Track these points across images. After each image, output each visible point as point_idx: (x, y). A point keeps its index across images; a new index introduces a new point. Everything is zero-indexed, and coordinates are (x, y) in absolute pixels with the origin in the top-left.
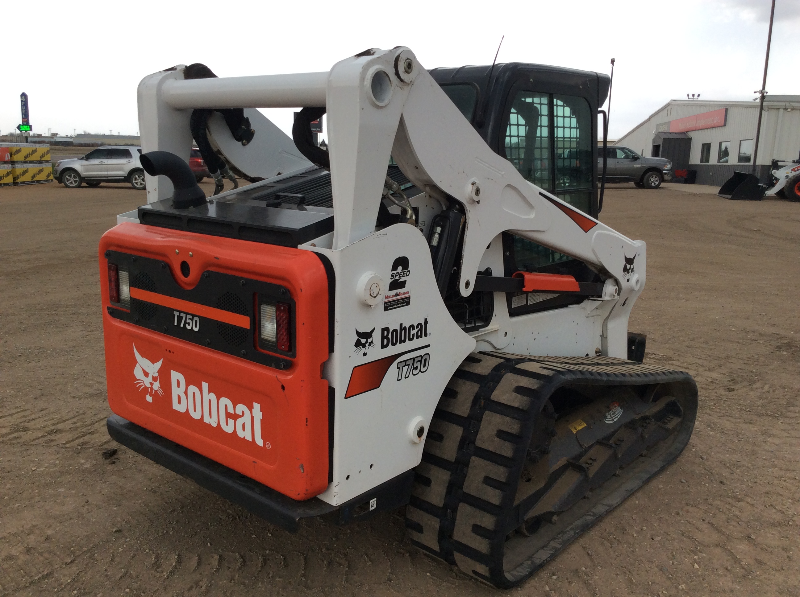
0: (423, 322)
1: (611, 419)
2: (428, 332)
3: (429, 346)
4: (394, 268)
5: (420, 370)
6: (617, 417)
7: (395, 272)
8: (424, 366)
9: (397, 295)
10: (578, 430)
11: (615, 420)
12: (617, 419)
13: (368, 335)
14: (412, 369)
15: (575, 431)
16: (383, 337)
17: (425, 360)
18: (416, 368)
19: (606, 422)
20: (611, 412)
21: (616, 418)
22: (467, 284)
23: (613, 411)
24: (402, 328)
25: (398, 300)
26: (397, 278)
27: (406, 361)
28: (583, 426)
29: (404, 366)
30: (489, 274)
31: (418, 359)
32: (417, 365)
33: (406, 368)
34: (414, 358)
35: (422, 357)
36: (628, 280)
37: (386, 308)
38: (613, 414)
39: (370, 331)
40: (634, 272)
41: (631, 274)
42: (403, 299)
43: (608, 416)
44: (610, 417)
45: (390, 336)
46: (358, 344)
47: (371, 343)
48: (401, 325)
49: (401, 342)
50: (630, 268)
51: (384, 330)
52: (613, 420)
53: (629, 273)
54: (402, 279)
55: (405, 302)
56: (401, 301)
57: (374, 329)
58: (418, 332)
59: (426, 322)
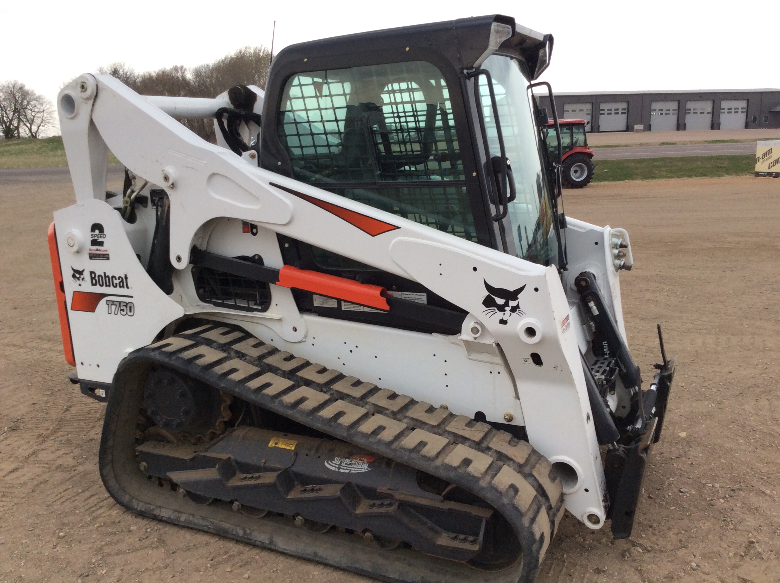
0: (123, 277)
1: (337, 466)
2: (129, 285)
3: (131, 297)
4: (93, 231)
5: (127, 313)
7: (94, 233)
8: (130, 311)
9: (97, 250)
10: (277, 446)
11: (342, 471)
12: (347, 471)
13: (81, 273)
14: (119, 310)
15: (274, 445)
16: (92, 278)
17: (131, 307)
18: (123, 310)
19: (326, 463)
20: (347, 461)
21: (347, 469)
22: (179, 259)
23: (351, 461)
24: (106, 277)
25: (99, 254)
26: (96, 238)
27: (113, 301)
28: (288, 448)
29: (113, 305)
30: (257, 260)
31: (122, 304)
32: (124, 308)
33: (114, 307)
34: (120, 302)
35: (127, 304)
36: (503, 322)
37: (91, 258)
38: (346, 464)
39: (81, 270)
40: (521, 313)
41: (511, 314)
42: (104, 255)
43: (337, 461)
44: (339, 464)
45: (97, 278)
46: (74, 276)
47: (83, 279)
48: (105, 273)
49: (106, 286)
50: (507, 304)
51: (91, 273)
52: (339, 468)
53: (505, 311)
54: (100, 240)
55: (106, 257)
56: (102, 256)
57: (83, 271)
58: (119, 283)
59: (126, 277)
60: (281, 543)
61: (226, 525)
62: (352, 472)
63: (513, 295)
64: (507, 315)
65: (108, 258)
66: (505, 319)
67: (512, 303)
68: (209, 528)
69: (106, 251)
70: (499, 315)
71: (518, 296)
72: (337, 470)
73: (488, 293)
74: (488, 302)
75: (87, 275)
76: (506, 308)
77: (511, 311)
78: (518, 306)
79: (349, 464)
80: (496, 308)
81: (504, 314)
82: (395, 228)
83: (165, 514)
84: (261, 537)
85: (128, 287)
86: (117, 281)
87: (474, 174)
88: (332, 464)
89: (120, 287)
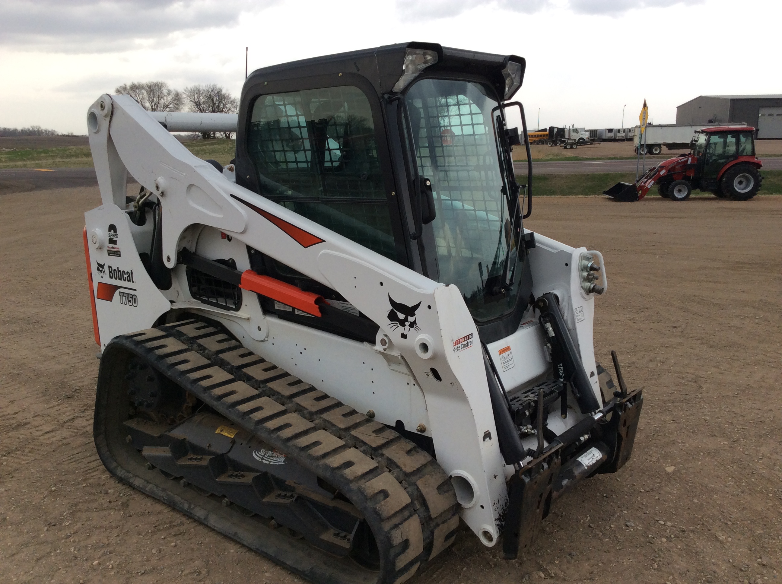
0: (130, 272)
1: (261, 457)
2: (134, 280)
3: (135, 290)
4: (110, 231)
5: (133, 304)
6: (270, 462)
7: (110, 233)
8: (135, 303)
9: (113, 248)
10: (222, 433)
11: (264, 461)
12: (268, 463)
13: (102, 266)
14: (128, 301)
15: (219, 432)
16: (110, 272)
17: (135, 299)
18: (130, 301)
19: (254, 453)
20: (270, 453)
21: (268, 461)
22: (169, 259)
23: (273, 454)
24: (119, 271)
26: (112, 237)
27: (124, 293)
28: (229, 436)
29: (123, 296)
30: (231, 264)
31: (130, 296)
32: (130, 299)
33: (124, 298)
34: (128, 294)
35: (133, 296)
36: (404, 336)
37: (109, 254)
38: (269, 455)
39: (103, 264)
40: (418, 329)
41: (410, 329)
42: (117, 252)
43: (262, 452)
44: (263, 455)
45: (113, 272)
46: (98, 269)
47: (104, 272)
48: (118, 268)
49: (119, 279)
50: (406, 320)
51: (110, 267)
52: (262, 459)
53: (405, 325)
54: (115, 239)
55: (118, 254)
56: (115, 253)
57: (104, 264)
58: (128, 277)
59: (132, 273)
60: (213, 521)
61: (177, 499)
62: (271, 463)
63: (410, 311)
64: (406, 330)
65: (120, 256)
66: (405, 334)
67: (411, 319)
68: (164, 499)
69: (118, 248)
70: (401, 329)
71: (415, 312)
72: (260, 460)
73: (392, 308)
74: (392, 317)
75: (106, 269)
76: (406, 323)
77: (409, 326)
78: (415, 322)
79: (271, 456)
80: (398, 323)
81: (404, 328)
82: (321, 241)
83: (137, 482)
84: (199, 513)
85: (133, 282)
86: (126, 276)
87: (393, 193)
88: (258, 455)
89: (128, 281)
